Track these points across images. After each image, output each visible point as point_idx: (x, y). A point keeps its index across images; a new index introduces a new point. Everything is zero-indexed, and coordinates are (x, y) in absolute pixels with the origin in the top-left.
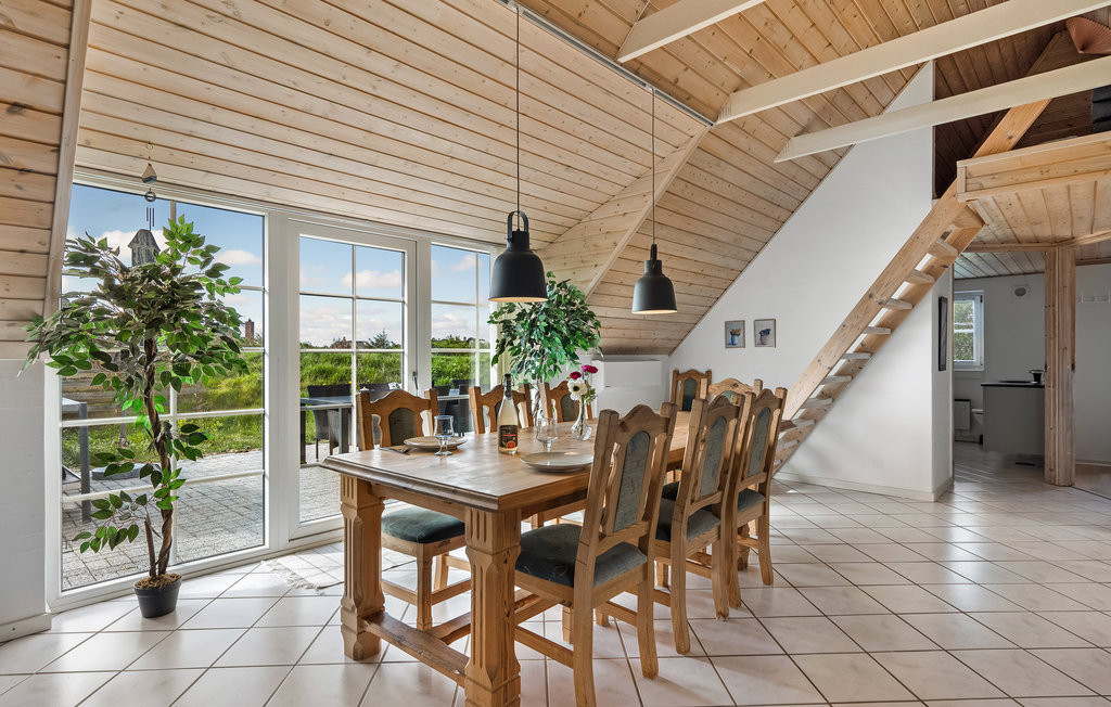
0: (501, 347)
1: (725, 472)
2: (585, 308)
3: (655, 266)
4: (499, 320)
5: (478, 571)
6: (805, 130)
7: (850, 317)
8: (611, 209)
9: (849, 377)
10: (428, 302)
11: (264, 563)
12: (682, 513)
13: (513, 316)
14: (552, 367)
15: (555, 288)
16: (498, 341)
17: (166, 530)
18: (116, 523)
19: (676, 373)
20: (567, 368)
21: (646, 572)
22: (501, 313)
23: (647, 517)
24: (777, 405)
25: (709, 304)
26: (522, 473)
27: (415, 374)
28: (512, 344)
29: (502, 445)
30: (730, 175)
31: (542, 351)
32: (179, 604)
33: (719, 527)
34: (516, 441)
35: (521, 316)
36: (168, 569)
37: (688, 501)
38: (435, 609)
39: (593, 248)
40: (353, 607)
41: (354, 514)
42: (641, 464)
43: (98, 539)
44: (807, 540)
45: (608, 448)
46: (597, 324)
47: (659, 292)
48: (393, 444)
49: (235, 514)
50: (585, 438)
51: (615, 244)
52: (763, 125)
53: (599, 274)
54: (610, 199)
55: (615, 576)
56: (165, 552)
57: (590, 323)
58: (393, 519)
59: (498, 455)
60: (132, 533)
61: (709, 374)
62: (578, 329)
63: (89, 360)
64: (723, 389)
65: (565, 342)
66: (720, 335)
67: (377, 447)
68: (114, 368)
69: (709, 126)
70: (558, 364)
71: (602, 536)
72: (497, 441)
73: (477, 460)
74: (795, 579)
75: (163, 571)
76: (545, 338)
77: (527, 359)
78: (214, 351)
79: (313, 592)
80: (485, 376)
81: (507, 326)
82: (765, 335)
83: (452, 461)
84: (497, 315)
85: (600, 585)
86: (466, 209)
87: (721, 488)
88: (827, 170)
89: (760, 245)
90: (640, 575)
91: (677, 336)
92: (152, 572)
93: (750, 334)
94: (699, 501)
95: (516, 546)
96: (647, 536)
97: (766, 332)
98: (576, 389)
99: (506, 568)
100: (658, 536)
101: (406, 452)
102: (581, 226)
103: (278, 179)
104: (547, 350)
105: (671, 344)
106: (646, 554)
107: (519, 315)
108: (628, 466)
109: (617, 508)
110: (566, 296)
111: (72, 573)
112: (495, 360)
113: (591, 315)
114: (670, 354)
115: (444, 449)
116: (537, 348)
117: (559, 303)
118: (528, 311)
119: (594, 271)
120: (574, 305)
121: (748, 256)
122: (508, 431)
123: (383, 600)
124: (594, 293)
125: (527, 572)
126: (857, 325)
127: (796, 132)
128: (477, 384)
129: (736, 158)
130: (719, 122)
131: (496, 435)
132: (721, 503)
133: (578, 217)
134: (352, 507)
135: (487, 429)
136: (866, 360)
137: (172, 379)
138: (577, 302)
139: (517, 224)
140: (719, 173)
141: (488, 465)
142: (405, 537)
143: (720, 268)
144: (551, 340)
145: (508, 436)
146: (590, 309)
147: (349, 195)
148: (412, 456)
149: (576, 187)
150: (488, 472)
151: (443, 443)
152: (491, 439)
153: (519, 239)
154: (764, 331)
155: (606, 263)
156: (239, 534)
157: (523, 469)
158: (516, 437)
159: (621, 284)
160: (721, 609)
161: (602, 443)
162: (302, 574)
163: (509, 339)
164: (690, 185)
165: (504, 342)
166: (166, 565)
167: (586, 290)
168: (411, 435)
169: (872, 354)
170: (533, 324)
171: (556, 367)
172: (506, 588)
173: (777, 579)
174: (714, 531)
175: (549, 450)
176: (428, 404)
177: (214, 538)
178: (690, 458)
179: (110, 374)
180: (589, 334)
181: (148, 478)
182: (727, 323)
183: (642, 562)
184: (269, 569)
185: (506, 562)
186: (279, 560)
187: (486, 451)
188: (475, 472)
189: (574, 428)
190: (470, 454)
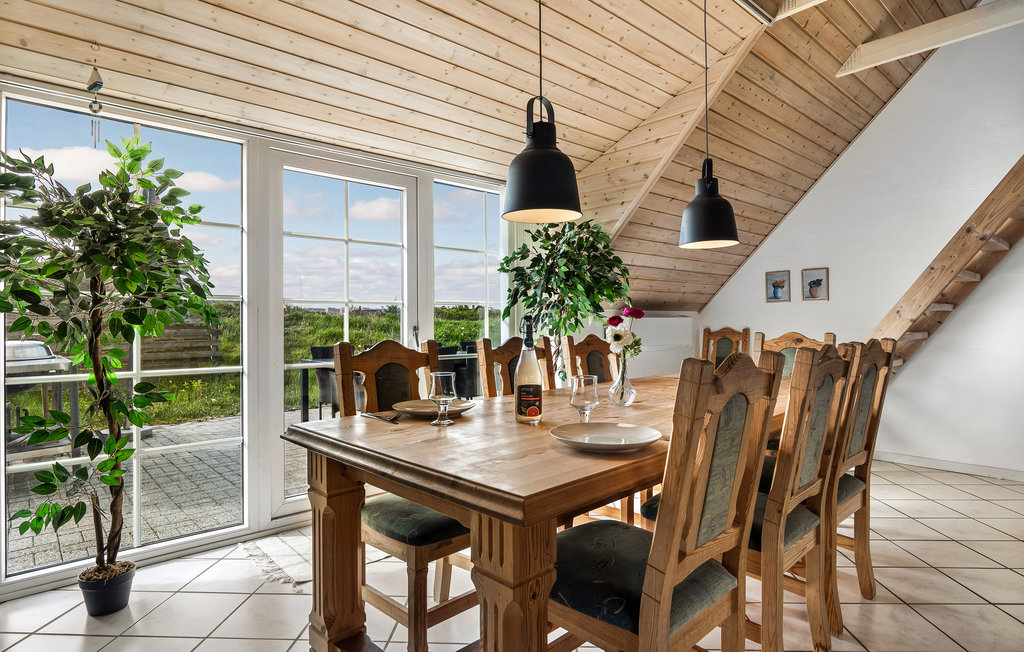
0: (514, 297)
1: (827, 452)
2: (610, 254)
3: (709, 183)
4: (511, 268)
5: (491, 611)
6: (874, 36)
7: (940, 258)
8: (641, 136)
9: (926, 334)
10: (430, 247)
11: (241, 546)
12: (780, 512)
13: (527, 263)
14: (573, 321)
15: (576, 229)
16: (509, 290)
17: (115, 509)
18: (60, 500)
19: (707, 332)
20: (590, 322)
21: (736, 599)
22: (513, 258)
23: (739, 522)
24: (884, 361)
25: (747, 252)
26: (552, 454)
27: (416, 329)
28: (526, 295)
29: (520, 412)
30: (785, 92)
31: (562, 302)
32: (133, 598)
33: (818, 527)
34: (540, 407)
35: (537, 261)
36: (119, 554)
37: (789, 493)
38: (433, 633)
39: (619, 183)
40: (323, 628)
41: (323, 503)
42: (735, 443)
43: (40, 519)
44: (899, 534)
45: (696, 419)
46: (625, 271)
47: (714, 218)
48: (381, 409)
49: (226, 482)
50: (629, 403)
51: (646, 177)
52: (828, 27)
53: (626, 213)
54: (642, 123)
55: (697, 614)
56: (115, 535)
57: (616, 270)
58: (379, 506)
59: (515, 425)
60: (78, 512)
61: (746, 331)
62: (602, 276)
63: (10, 299)
64: (783, 345)
65: (589, 291)
66: (761, 288)
67: (359, 413)
68: (45, 311)
69: (766, 23)
70: (579, 317)
71: (682, 555)
72: (513, 407)
73: (488, 434)
74: (904, 590)
75: (112, 560)
76: (565, 285)
77: (544, 311)
78: (169, 294)
79: (289, 588)
80: (495, 329)
81: (520, 275)
82: (815, 286)
83: (454, 433)
84: (508, 261)
85: (677, 630)
86: (473, 136)
87: (822, 475)
88: (893, 89)
89: (810, 182)
90: (727, 606)
91: (709, 289)
92: (100, 560)
93: (796, 286)
94: (798, 493)
95: (549, 571)
96: (738, 548)
97: (817, 283)
98: (617, 337)
99: (533, 606)
100: (750, 547)
101: (394, 420)
102: (604, 159)
103: (251, 94)
104: (567, 301)
105: (703, 299)
106: (736, 575)
107: (533, 260)
108: (720, 446)
109: (703, 511)
110: (587, 239)
111: (41, 548)
112: (507, 312)
113: (618, 261)
114: (700, 311)
115: (443, 417)
116: (555, 298)
117: (580, 247)
118: (544, 257)
119: (620, 209)
120: (597, 249)
121: (795, 195)
122: (528, 393)
123: (363, 617)
124: (622, 235)
125: (562, 602)
126: (950, 266)
127: (864, 38)
128: (487, 336)
129: (793, 69)
130: (781, 17)
131: (513, 399)
132: (820, 495)
133: (601, 148)
134: (321, 494)
135: (500, 392)
136: (948, 313)
137: (123, 328)
138: (600, 246)
139: (540, 114)
140: (771, 89)
141: (503, 441)
142: (392, 535)
143: (762, 209)
144: (573, 288)
145: (528, 400)
146: (616, 254)
147: (338, 116)
148: (401, 426)
149: (602, 107)
150: (504, 452)
151: (442, 408)
152: (504, 404)
153: (542, 134)
154: (814, 282)
155: (635, 199)
156: (226, 507)
157: (554, 447)
158: (540, 401)
159: (651, 225)
160: (820, 639)
161: (687, 411)
162: (280, 563)
163: (522, 288)
164: (737, 102)
165: (517, 291)
166: (116, 549)
167: (612, 231)
168: (405, 397)
169: (955, 306)
170: (551, 271)
171: (577, 321)
172: (535, 637)
173: (879, 592)
174: (811, 534)
175: (587, 420)
176: (427, 360)
177: (199, 510)
178: (791, 433)
179: (36, 320)
180: (615, 283)
181: (84, 448)
182: (767, 274)
183: (731, 588)
184: (245, 554)
185: (534, 597)
186: (259, 543)
187: (498, 420)
188: (485, 452)
189: (612, 390)
190: (478, 424)
